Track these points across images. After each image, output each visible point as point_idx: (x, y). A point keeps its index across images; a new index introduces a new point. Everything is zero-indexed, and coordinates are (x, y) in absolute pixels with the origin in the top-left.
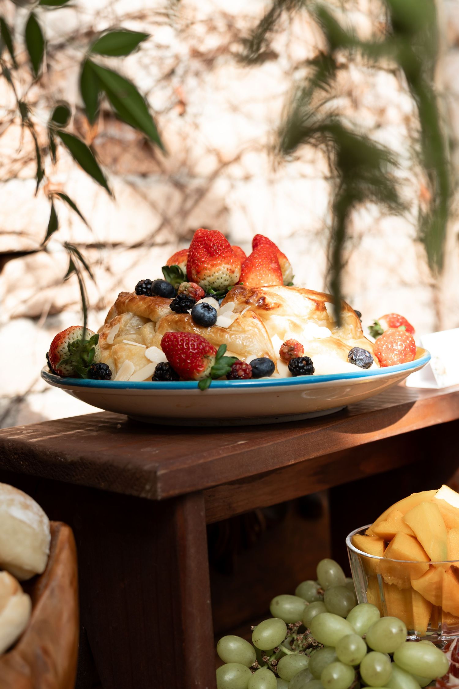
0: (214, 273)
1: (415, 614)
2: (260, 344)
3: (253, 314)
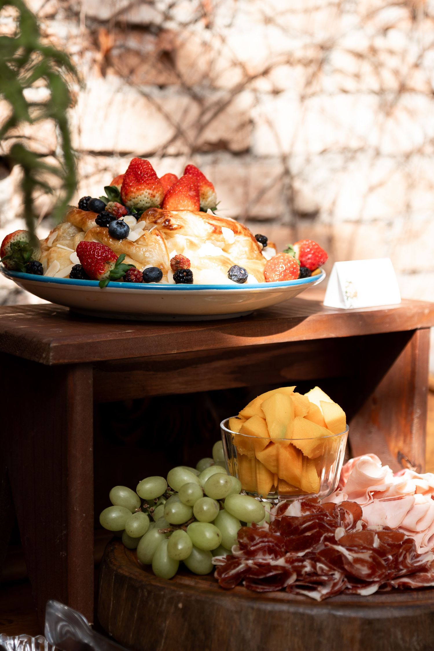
1: (258, 480)
2: (158, 257)
3: (157, 232)
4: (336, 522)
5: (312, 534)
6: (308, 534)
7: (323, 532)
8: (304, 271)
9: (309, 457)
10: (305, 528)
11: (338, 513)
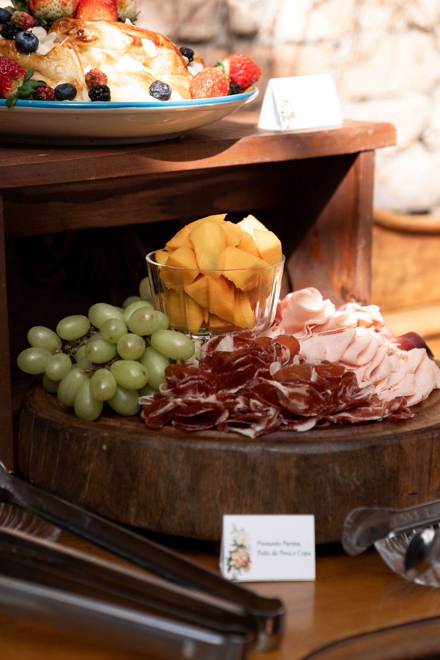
0: (48, 4)
1: (188, 316)
2: (71, 72)
3: (70, 44)
4: (271, 357)
5: (245, 370)
6: (241, 369)
7: (257, 367)
8: (235, 88)
9: (242, 289)
10: (238, 363)
11: (273, 348)
